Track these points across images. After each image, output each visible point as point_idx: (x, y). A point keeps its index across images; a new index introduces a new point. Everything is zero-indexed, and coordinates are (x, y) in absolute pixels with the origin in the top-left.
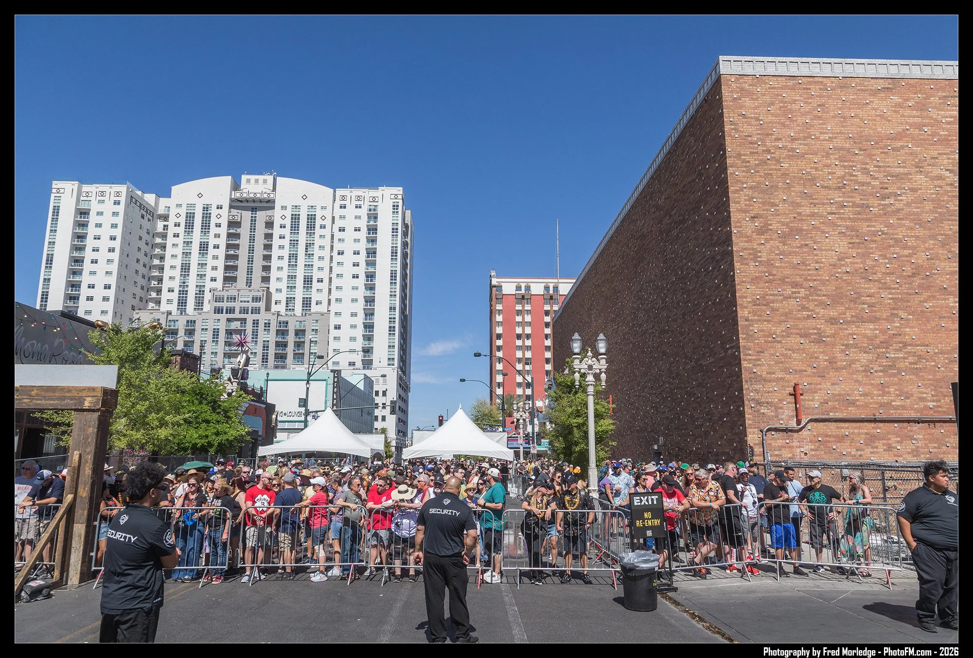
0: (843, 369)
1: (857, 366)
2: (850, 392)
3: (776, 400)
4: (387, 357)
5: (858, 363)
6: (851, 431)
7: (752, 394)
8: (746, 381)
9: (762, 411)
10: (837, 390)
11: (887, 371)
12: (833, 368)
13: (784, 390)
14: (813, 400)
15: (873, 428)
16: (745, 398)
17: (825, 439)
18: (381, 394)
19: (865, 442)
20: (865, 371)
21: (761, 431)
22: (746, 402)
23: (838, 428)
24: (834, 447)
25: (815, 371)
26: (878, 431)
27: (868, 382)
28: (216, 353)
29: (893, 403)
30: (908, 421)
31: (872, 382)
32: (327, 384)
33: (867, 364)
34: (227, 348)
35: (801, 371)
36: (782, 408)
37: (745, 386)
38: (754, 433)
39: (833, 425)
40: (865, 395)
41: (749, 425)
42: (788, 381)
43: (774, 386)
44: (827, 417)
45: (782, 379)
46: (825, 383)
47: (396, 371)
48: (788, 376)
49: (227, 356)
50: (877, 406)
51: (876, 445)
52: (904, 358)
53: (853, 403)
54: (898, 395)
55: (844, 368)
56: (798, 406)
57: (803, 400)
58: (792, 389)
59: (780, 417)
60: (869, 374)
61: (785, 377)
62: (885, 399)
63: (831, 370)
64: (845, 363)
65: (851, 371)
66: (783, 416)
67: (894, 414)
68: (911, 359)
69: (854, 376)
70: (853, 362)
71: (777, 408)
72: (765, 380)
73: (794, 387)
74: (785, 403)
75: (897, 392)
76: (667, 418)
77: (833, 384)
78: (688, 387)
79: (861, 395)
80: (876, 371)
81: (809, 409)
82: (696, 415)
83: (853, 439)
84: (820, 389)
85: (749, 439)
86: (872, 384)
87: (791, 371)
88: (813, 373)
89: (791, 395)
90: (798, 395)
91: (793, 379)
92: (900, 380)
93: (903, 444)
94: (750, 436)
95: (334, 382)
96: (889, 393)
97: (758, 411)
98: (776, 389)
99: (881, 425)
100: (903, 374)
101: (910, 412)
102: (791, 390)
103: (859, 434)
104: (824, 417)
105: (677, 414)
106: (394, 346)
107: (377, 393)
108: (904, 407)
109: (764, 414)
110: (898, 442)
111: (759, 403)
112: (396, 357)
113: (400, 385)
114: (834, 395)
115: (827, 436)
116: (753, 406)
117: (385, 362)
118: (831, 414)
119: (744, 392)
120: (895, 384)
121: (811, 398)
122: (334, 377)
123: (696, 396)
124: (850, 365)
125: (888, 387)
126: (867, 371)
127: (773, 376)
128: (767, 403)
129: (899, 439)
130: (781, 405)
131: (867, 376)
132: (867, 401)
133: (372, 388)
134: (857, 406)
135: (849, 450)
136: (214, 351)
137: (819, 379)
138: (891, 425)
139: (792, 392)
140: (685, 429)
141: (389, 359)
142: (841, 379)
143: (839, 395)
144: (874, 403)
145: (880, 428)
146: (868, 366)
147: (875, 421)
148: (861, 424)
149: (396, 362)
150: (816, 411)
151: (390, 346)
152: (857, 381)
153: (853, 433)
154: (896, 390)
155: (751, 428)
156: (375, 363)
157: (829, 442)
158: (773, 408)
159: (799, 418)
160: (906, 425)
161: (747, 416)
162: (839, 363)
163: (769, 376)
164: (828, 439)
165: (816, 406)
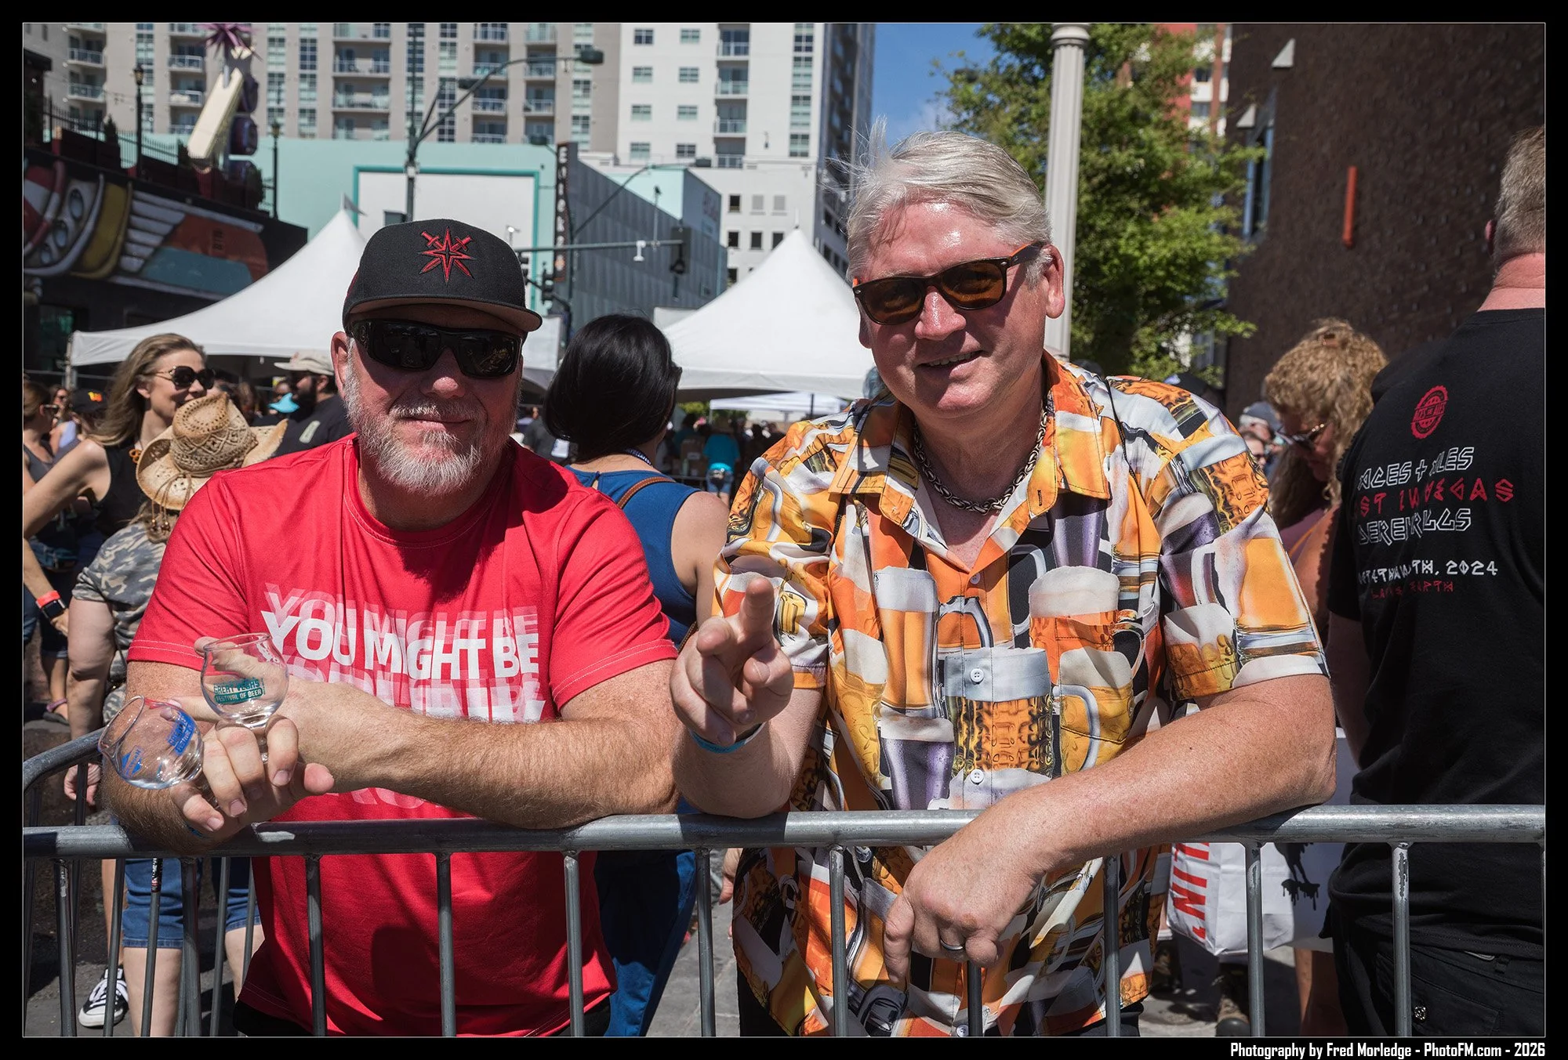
4: (786, 131)
18: (745, 240)
28: (313, 111)
32: (538, 188)
34: (341, 99)
47: (812, 174)
49: (342, 121)
95: (559, 181)
106: (807, 98)
107: (734, 239)
112: (814, 129)
113: (828, 218)
117: (781, 146)
122: (559, 166)
133: (716, 216)
136: (307, 105)
141: (794, 137)
149: (814, 147)
151: (795, 99)
156: (753, 150)
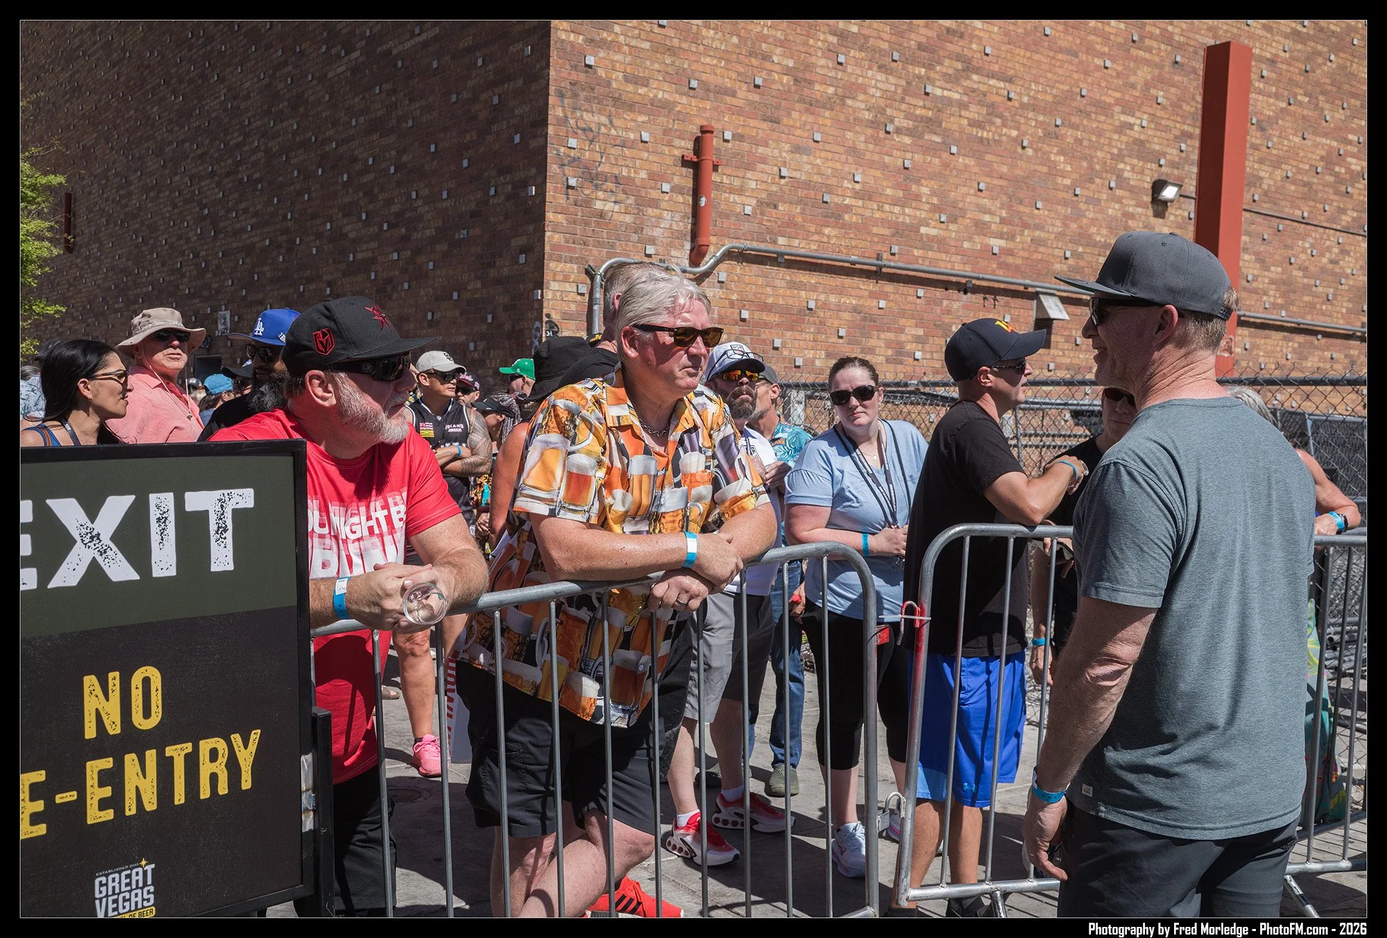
0: (824, 107)
1: (857, 104)
2: (833, 181)
3: (643, 175)
5: (861, 97)
6: (822, 297)
7: (573, 142)
8: (561, 95)
9: (598, 205)
10: (804, 168)
11: (921, 137)
12: (801, 101)
13: (670, 144)
14: (740, 191)
15: (874, 295)
16: (551, 154)
17: (757, 315)
19: (848, 333)
20: (873, 124)
21: (590, 274)
22: (553, 168)
23: (792, 285)
24: (778, 343)
25: (756, 97)
26: (882, 304)
27: (876, 157)
29: (923, 230)
30: (946, 286)
31: (887, 159)
33: (882, 103)
35: (722, 91)
36: (655, 203)
37: (556, 111)
38: (566, 279)
39: (781, 276)
40: (866, 195)
41: (555, 247)
42: (683, 117)
43: (640, 127)
44: (771, 247)
45: (667, 106)
46: (777, 141)
48: (684, 100)
50: (887, 232)
51: (873, 342)
52: (963, 106)
53: (834, 215)
54: (936, 209)
55: (828, 104)
56: (703, 201)
57: (719, 186)
58: (690, 145)
59: (648, 232)
60: (882, 134)
61: (675, 103)
62: (906, 215)
63: (798, 106)
64: (831, 90)
65: (842, 118)
66: (657, 232)
67: (923, 260)
68: (974, 112)
69: (849, 135)
70: (852, 90)
71: (644, 203)
72: (617, 101)
73: (698, 142)
74: (666, 187)
75: (935, 201)
76: (248, 250)
77: (797, 149)
78: (330, 140)
79: (857, 195)
80: (899, 131)
81: (727, 217)
82: (352, 230)
83: (822, 323)
84: (763, 160)
85: (548, 295)
86: (885, 167)
87: (694, 84)
88: (750, 103)
89: (685, 163)
90: (707, 166)
91: (698, 112)
92: (946, 165)
93: (927, 347)
94: (554, 286)
96: (917, 197)
97: (588, 202)
98: (646, 137)
99: (889, 287)
100: (954, 150)
101: (954, 258)
102: (685, 146)
103: (839, 308)
104: (762, 246)
105: (286, 231)
108: (941, 244)
109: (601, 214)
110: (918, 340)
111: (592, 177)
114: (795, 183)
115: (765, 307)
116: (572, 182)
118: (781, 241)
119: (551, 130)
120: (932, 176)
121: (737, 182)
123: (358, 166)
124: (843, 98)
125: (918, 182)
126: (880, 125)
127: (642, 90)
128: (617, 179)
129: (921, 332)
130: (654, 194)
131: (876, 141)
132: (868, 213)
134: (844, 226)
135: (810, 354)
137: (765, 125)
138: (908, 289)
139: (690, 155)
140: (310, 280)
142: (818, 137)
143: (807, 185)
144: (885, 222)
145: (885, 296)
146: (882, 111)
147: (876, 274)
148: (847, 281)
150: (746, 226)
152: (853, 151)
153: (825, 306)
154: (934, 193)
155: (559, 259)
157: (766, 325)
158: (631, 200)
159: (702, 240)
160: (939, 293)
161: (550, 216)
162: (817, 87)
163: (630, 88)
164: (765, 316)
165: (748, 210)
